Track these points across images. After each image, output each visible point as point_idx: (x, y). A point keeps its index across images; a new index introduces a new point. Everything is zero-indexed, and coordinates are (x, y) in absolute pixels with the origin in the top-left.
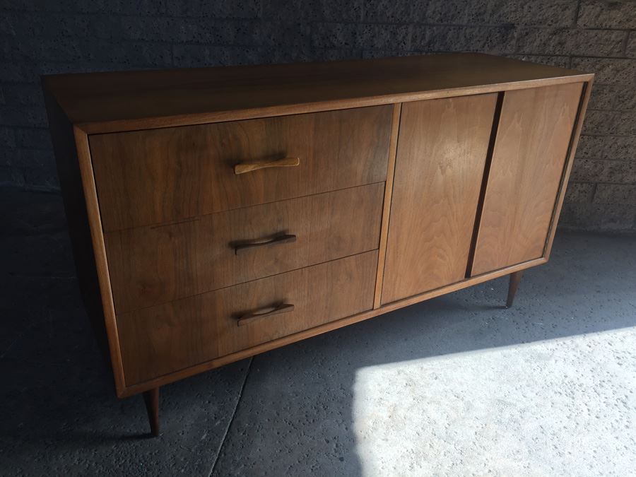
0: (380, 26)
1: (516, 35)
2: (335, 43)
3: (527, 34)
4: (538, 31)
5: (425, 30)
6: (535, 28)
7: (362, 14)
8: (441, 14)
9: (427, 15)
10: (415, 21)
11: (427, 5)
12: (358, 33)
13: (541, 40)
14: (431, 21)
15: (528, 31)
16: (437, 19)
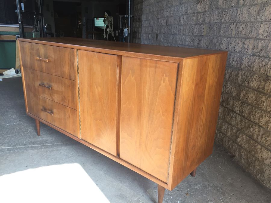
0: (239, 39)
2: (222, 47)
5: (258, 43)
7: (234, 32)
9: (259, 33)
10: (254, 37)
11: (260, 27)
14: (261, 37)
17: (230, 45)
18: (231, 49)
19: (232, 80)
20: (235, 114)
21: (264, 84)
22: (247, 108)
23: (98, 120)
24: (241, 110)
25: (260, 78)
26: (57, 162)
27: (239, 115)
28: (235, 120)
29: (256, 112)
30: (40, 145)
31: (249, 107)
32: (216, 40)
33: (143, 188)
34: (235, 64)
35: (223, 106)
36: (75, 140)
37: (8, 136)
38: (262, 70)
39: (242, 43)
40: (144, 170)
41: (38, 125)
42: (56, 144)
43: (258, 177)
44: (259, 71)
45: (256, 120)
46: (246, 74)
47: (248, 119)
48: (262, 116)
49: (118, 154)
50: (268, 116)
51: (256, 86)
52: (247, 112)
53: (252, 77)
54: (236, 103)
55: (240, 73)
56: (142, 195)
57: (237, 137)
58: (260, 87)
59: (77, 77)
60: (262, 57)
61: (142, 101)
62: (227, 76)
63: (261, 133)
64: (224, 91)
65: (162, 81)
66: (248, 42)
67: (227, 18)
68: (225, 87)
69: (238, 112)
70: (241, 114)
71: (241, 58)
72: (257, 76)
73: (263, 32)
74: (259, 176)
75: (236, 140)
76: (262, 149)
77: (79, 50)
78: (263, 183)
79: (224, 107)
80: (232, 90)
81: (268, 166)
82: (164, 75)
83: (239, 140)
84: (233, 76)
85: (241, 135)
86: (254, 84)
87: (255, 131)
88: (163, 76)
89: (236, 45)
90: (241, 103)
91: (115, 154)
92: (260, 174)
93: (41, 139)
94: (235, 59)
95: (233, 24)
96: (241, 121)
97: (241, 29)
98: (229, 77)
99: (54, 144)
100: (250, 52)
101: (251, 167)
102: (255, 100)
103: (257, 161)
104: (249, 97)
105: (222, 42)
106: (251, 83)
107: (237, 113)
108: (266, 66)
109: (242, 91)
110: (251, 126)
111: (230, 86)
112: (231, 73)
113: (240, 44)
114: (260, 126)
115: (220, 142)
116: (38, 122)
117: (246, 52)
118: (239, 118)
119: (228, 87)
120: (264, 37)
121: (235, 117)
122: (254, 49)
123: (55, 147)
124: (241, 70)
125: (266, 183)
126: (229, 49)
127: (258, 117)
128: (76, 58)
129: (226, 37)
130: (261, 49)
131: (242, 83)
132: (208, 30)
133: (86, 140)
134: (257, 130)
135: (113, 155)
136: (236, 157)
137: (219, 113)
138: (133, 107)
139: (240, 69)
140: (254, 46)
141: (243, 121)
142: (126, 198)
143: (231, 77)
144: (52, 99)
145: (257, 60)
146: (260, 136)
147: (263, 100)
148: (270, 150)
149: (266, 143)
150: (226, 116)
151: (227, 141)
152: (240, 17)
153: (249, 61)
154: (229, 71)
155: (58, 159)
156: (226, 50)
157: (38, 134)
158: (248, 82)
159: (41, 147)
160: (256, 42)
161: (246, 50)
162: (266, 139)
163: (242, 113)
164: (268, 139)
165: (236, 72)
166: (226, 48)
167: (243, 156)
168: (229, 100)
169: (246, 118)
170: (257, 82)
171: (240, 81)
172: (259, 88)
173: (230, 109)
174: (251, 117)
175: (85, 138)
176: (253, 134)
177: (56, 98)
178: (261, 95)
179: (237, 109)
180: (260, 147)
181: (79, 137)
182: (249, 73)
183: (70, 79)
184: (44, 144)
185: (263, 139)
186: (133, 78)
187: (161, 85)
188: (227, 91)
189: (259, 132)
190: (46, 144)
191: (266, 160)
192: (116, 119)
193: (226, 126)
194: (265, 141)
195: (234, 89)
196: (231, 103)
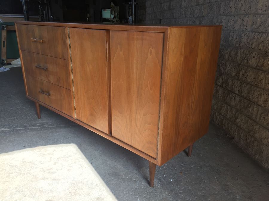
0: (238, 16)
17: (229, 23)
18: (230, 28)
19: (231, 60)
20: (234, 95)
21: (263, 60)
22: (246, 87)
23: (91, 99)
24: (240, 90)
25: (259, 55)
26: (54, 143)
27: (239, 95)
28: (234, 101)
29: (254, 91)
30: (39, 127)
31: (248, 86)
32: (216, 19)
33: (137, 167)
34: (234, 42)
35: (222, 87)
36: (71, 120)
37: (9, 119)
38: (260, 46)
39: (241, 20)
40: (135, 147)
41: (38, 108)
42: (55, 126)
43: (256, 158)
44: (258, 48)
45: (255, 99)
46: (245, 52)
47: (247, 99)
48: (260, 95)
49: (111, 132)
50: (266, 94)
51: (254, 63)
52: (246, 92)
53: (251, 55)
54: (235, 83)
55: (240, 51)
56: (135, 173)
57: (237, 118)
58: (259, 64)
59: (70, 57)
60: (261, 32)
61: (131, 76)
62: (227, 56)
63: (259, 113)
64: (223, 72)
65: (149, 54)
66: (247, 18)
68: (225, 68)
69: (237, 92)
70: (240, 94)
71: (241, 36)
72: (256, 53)
73: (261, 7)
74: (258, 156)
75: (235, 121)
76: (261, 129)
77: (70, 28)
78: (261, 163)
79: (224, 89)
80: (232, 69)
81: (266, 145)
82: (151, 46)
83: (237, 121)
84: (232, 56)
85: (240, 116)
86: (253, 62)
87: (254, 111)
88: (150, 48)
89: (235, 23)
90: (240, 83)
91: (108, 133)
92: (258, 155)
93: (41, 122)
94: (235, 37)
95: (232, 1)
96: (240, 101)
97: (240, 5)
98: (229, 57)
99: (54, 126)
100: (249, 29)
101: (249, 148)
102: (254, 79)
103: (255, 141)
104: (247, 76)
105: (221, 21)
106: (250, 61)
107: (236, 94)
108: (265, 42)
109: (241, 70)
110: (249, 106)
111: (230, 65)
112: (230, 53)
113: (239, 22)
114: (259, 105)
115: (220, 124)
116: (38, 105)
117: (245, 28)
118: (238, 98)
119: (228, 67)
120: (263, 12)
121: (234, 98)
122: (253, 25)
123: (54, 129)
124: (241, 49)
125: (264, 164)
126: (229, 27)
127: (257, 96)
128: (68, 36)
129: (225, 16)
130: (260, 25)
131: (241, 62)
132: (209, 10)
133: (81, 120)
134: (255, 109)
135: (106, 134)
136: (235, 139)
137: (219, 95)
138: (123, 83)
139: (239, 47)
140: (253, 22)
141: (242, 101)
142: (119, 176)
143: (230, 56)
144: (49, 80)
145: (255, 37)
146: (258, 116)
147: (261, 78)
148: (268, 130)
149: (265, 122)
150: (225, 98)
151: (226, 123)
153: (248, 38)
154: (229, 50)
155: (55, 139)
156: (226, 29)
157: (39, 117)
158: (247, 61)
159: (41, 129)
160: (255, 17)
161: (245, 27)
162: (264, 118)
163: (242, 93)
164: (266, 118)
165: (236, 51)
166: (226, 27)
167: (242, 137)
168: (228, 81)
169: (245, 98)
170: (256, 59)
171: (240, 60)
172: (257, 65)
173: (230, 90)
174: (249, 96)
175: (80, 117)
176: (252, 114)
177: (52, 79)
178: (259, 73)
179: (236, 90)
180: (258, 126)
181: (74, 117)
182: (248, 51)
183: (63, 59)
184: (43, 126)
185: (261, 118)
186: (121, 53)
187: (147, 58)
188: (226, 72)
189: (258, 111)
190: (46, 126)
191: (265, 139)
192: (107, 96)
193: (225, 108)
194: (263, 121)
195: (234, 69)
196: (230, 83)
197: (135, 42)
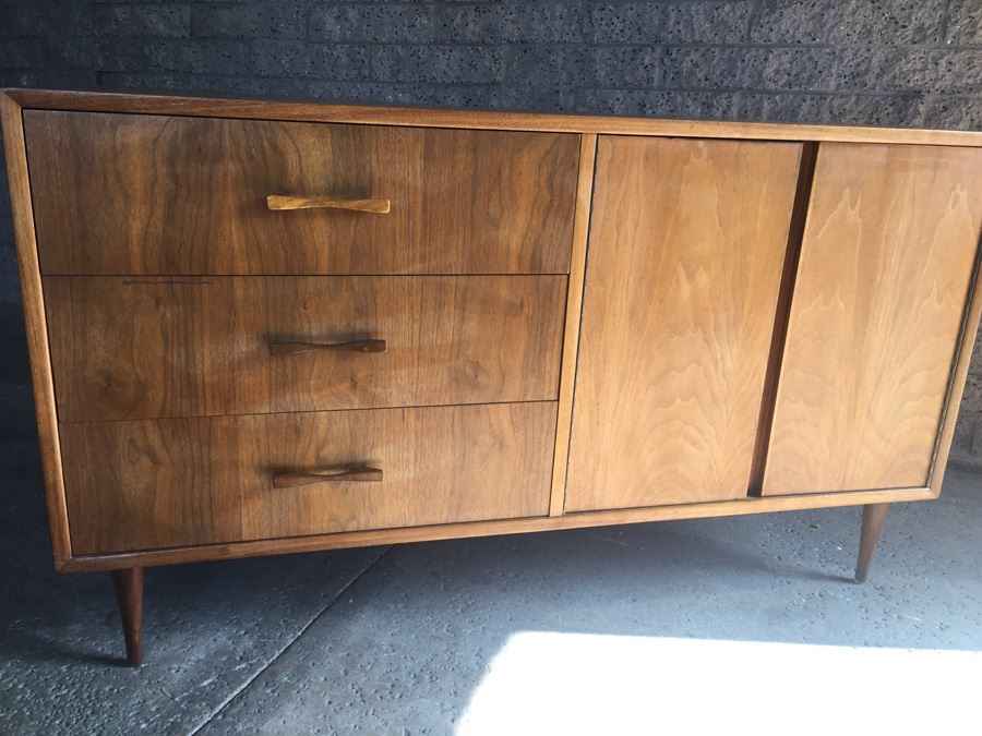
0: (686, 93)
1: (922, 108)
3: (945, 108)
4: (966, 103)
5: (761, 101)
6: (960, 99)
7: (657, 74)
8: (789, 75)
9: (764, 75)
10: (744, 86)
11: (766, 59)
12: (648, 106)
13: (972, 120)
14: (772, 86)
15: (947, 103)
16: (781, 83)
30: (246, 685)
32: (571, 98)
39: (698, 104)
42: (292, 638)
65: (950, 205)
67: (617, 31)
73: (774, 74)
88: (954, 188)
93: (184, 666)
95: (650, 49)
97: (686, 65)
99: (288, 643)
120: (782, 86)
128: (587, 173)
133: (597, 507)
135: (737, 501)
152: (679, 31)
175: (591, 497)
181: (556, 512)
183: (535, 270)
184: (248, 669)
186: (855, 212)
187: (943, 217)
190: (259, 664)
197: (912, 174)
